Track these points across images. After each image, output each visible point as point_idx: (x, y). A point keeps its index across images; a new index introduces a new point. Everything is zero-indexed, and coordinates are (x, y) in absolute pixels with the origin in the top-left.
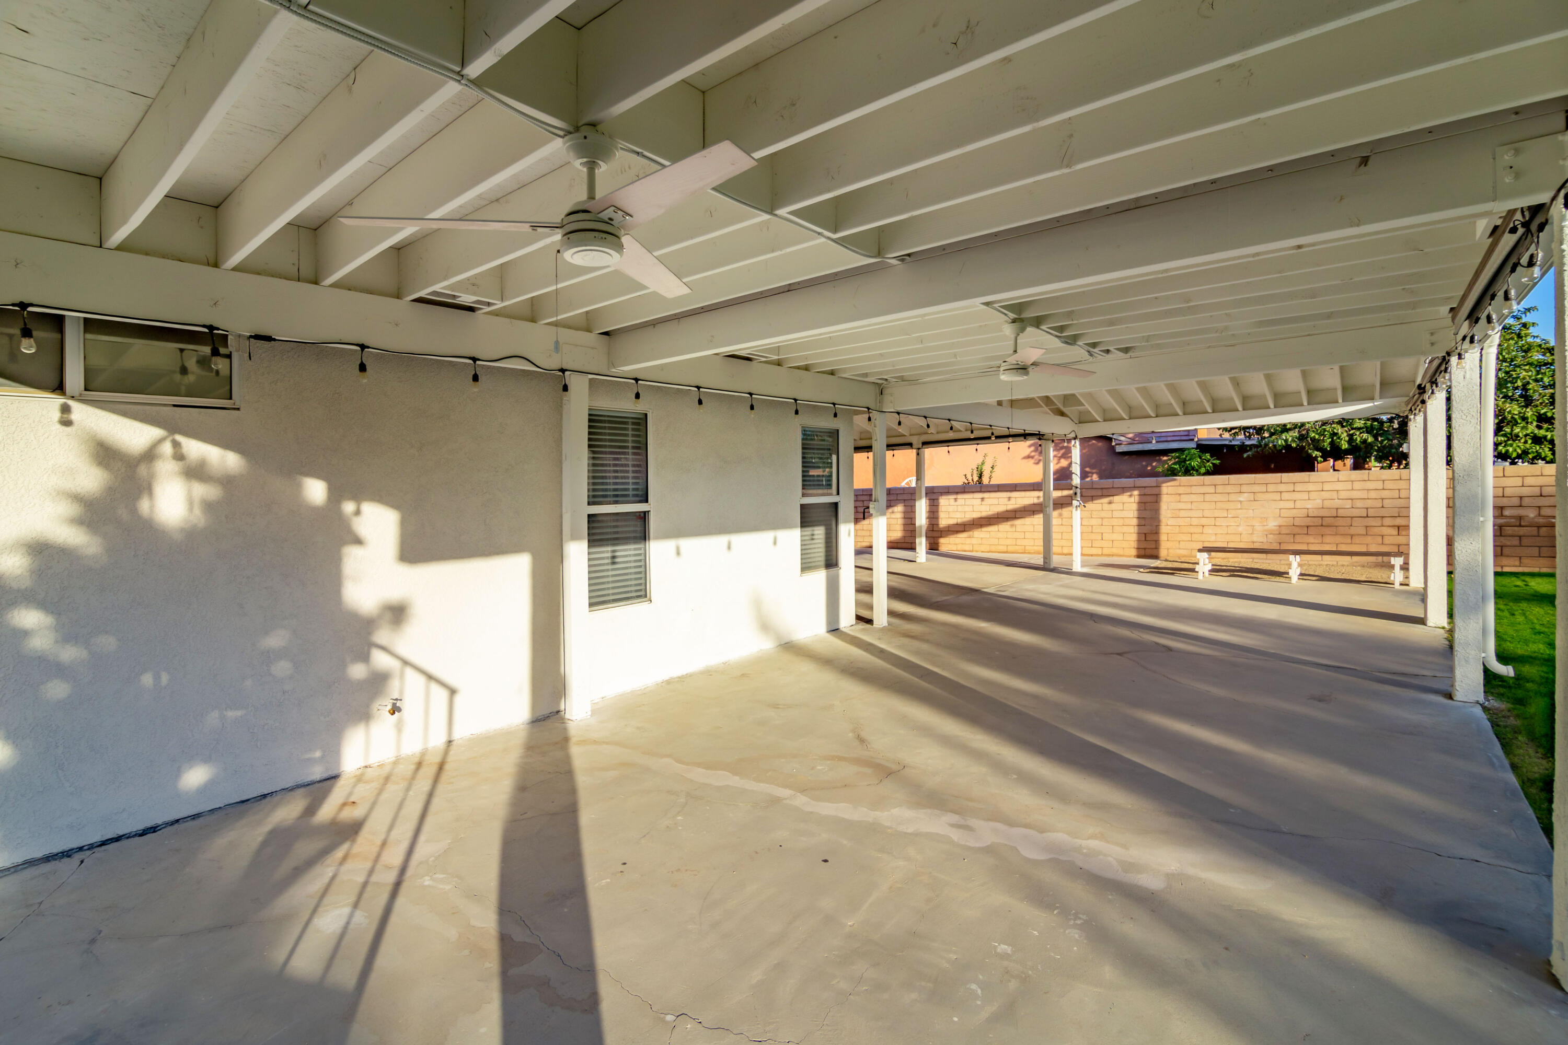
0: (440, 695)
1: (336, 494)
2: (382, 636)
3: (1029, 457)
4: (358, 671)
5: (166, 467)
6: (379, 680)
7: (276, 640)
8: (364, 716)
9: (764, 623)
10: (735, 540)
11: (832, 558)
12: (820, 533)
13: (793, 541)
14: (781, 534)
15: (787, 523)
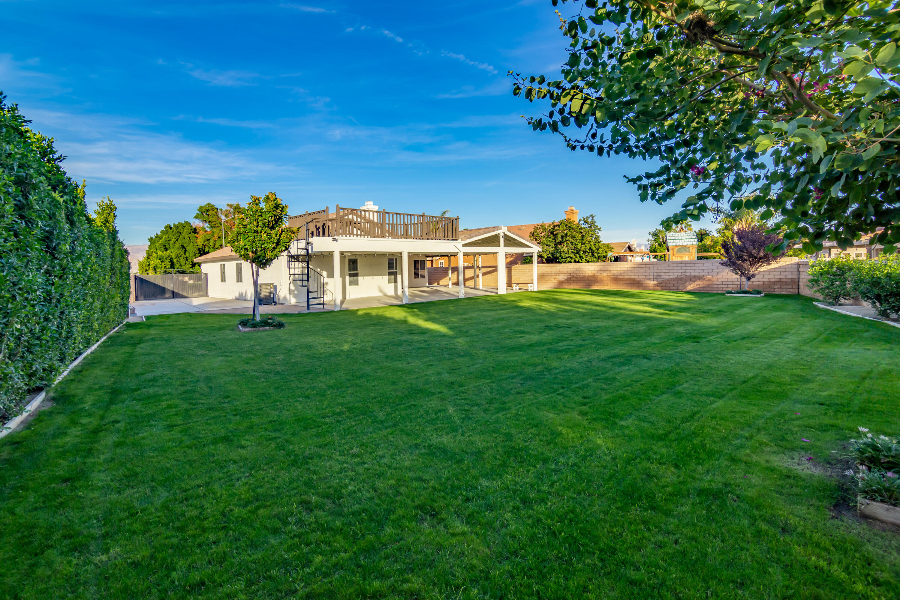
9: (381, 291)
10: (375, 277)
11: (396, 281)
12: (393, 277)
13: (386, 278)
14: (384, 277)
15: (385, 275)
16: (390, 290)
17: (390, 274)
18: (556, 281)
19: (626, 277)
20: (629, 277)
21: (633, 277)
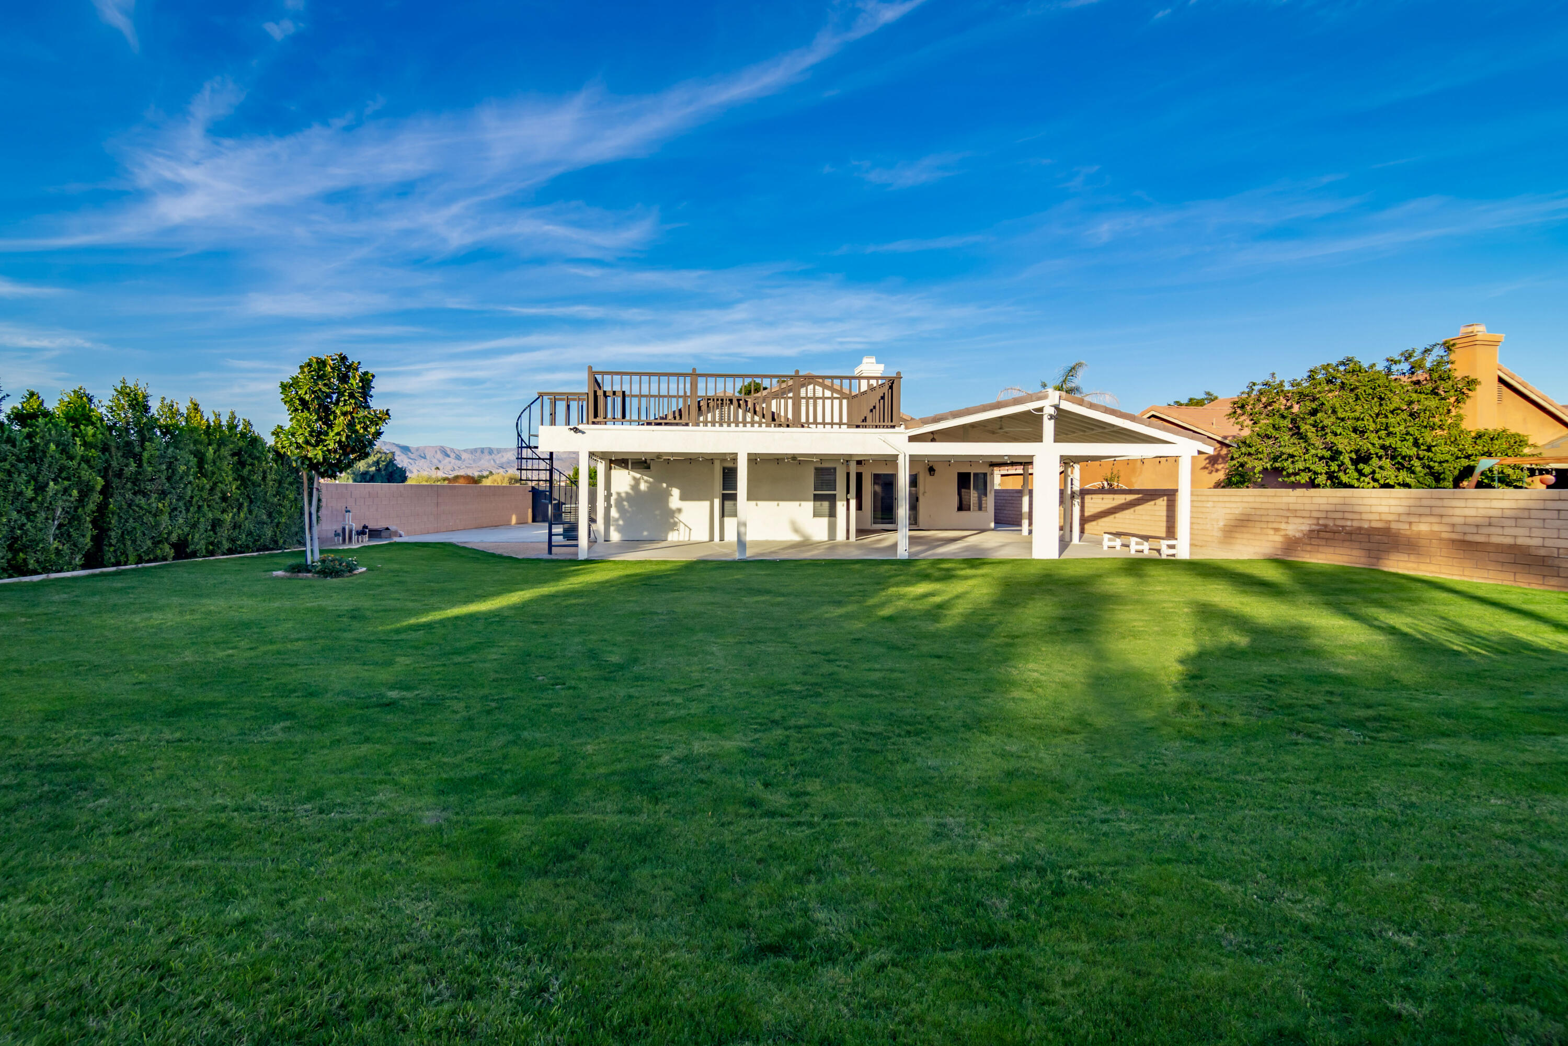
0: (688, 530)
1: (668, 486)
2: (676, 515)
3: (1205, 468)
4: (672, 521)
5: (642, 481)
6: (675, 524)
7: (657, 512)
8: (673, 530)
9: (796, 530)
10: (781, 503)
11: (832, 514)
12: (826, 504)
13: (809, 506)
14: (803, 503)
15: (806, 499)
16: (818, 530)
17: (817, 498)
18: (1278, 538)
19: (1495, 540)
20: (1509, 541)
21: (1520, 541)
